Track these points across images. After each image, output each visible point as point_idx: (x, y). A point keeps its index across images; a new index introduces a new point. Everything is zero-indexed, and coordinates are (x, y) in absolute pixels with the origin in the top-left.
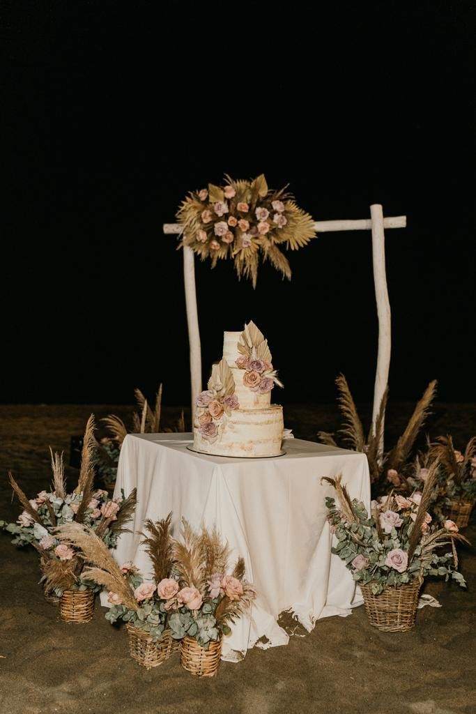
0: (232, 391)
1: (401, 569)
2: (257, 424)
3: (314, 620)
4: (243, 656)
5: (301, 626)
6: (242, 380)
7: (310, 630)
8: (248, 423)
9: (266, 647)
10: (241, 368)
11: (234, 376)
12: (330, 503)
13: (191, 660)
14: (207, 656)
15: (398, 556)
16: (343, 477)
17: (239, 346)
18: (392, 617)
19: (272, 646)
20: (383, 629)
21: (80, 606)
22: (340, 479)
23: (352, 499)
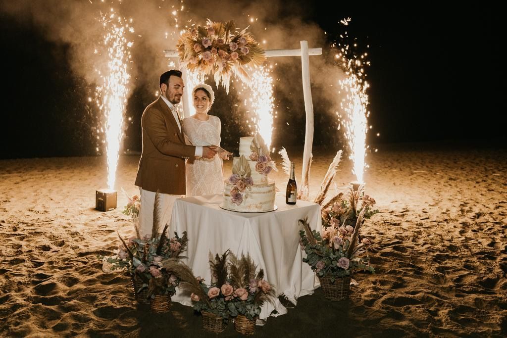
0: (249, 175)
1: (346, 268)
2: (264, 193)
3: (297, 298)
4: (265, 322)
5: (290, 302)
6: (255, 168)
7: (296, 304)
8: (260, 193)
9: (276, 315)
10: (253, 160)
11: (250, 165)
12: (302, 233)
13: (242, 327)
14: (251, 323)
15: (344, 261)
16: (308, 219)
17: (251, 147)
18: (338, 293)
19: (279, 315)
20: (333, 299)
21: (165, 303)
22: (307, 219)
23: (312, 230)
